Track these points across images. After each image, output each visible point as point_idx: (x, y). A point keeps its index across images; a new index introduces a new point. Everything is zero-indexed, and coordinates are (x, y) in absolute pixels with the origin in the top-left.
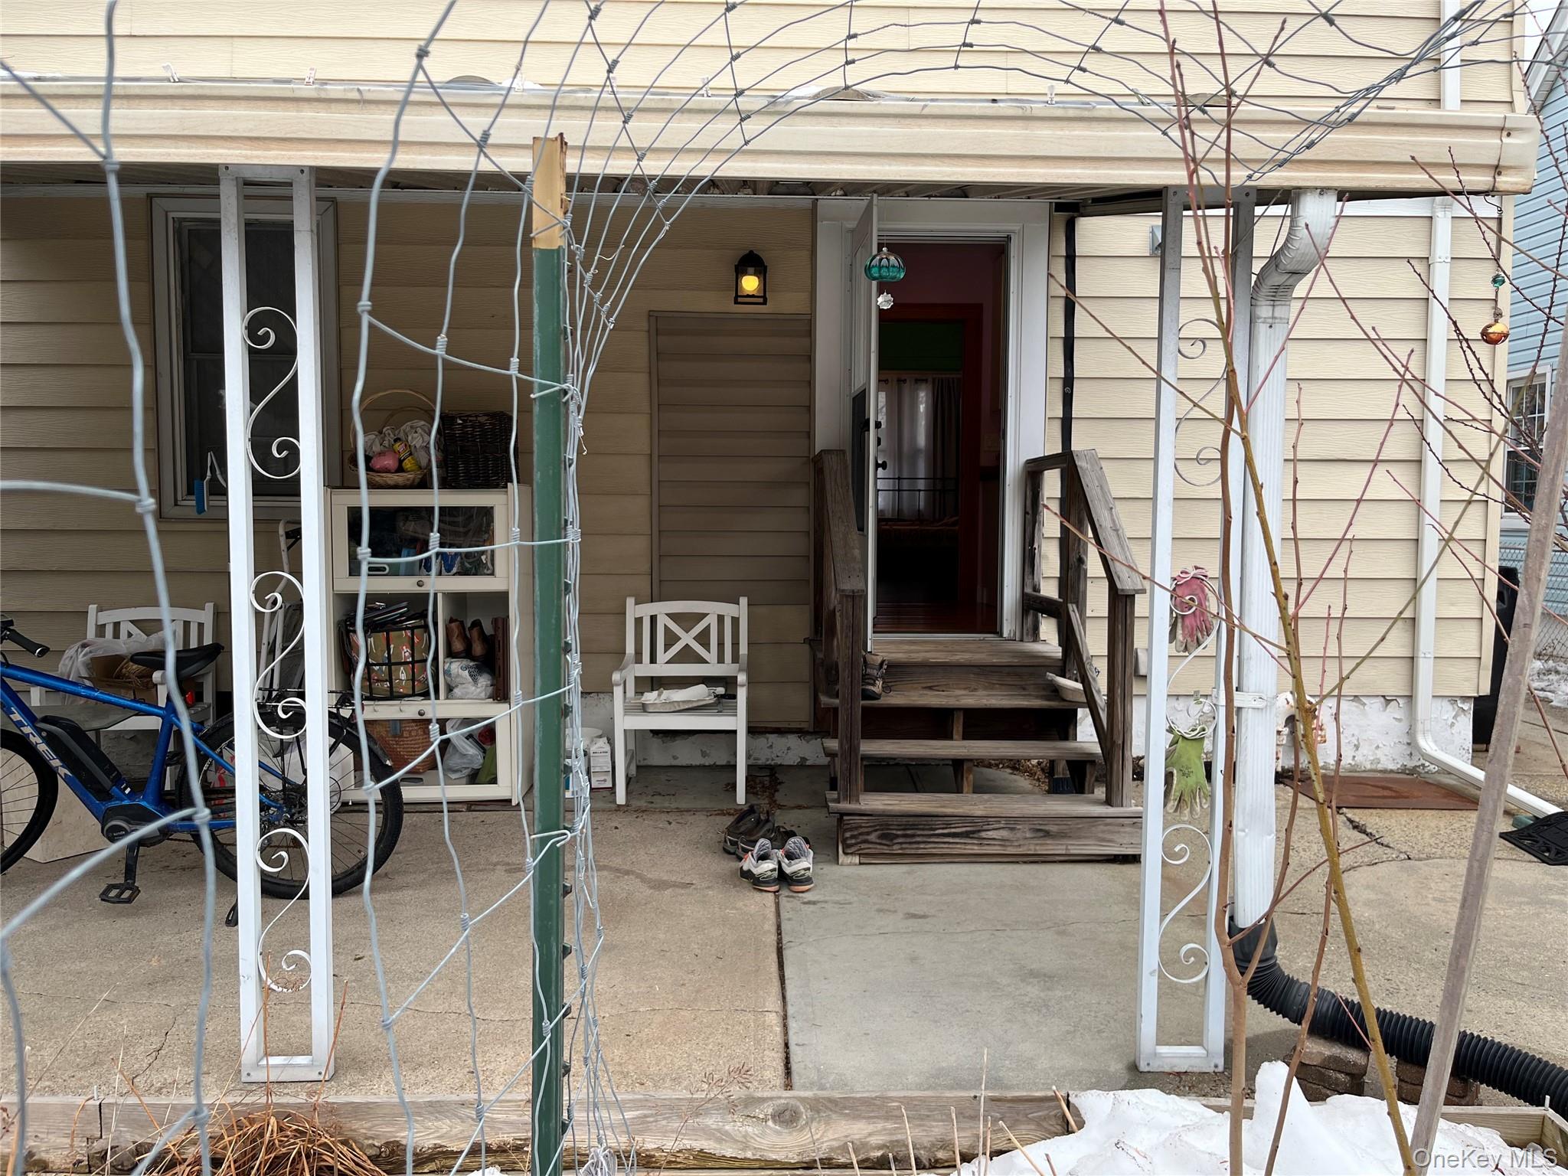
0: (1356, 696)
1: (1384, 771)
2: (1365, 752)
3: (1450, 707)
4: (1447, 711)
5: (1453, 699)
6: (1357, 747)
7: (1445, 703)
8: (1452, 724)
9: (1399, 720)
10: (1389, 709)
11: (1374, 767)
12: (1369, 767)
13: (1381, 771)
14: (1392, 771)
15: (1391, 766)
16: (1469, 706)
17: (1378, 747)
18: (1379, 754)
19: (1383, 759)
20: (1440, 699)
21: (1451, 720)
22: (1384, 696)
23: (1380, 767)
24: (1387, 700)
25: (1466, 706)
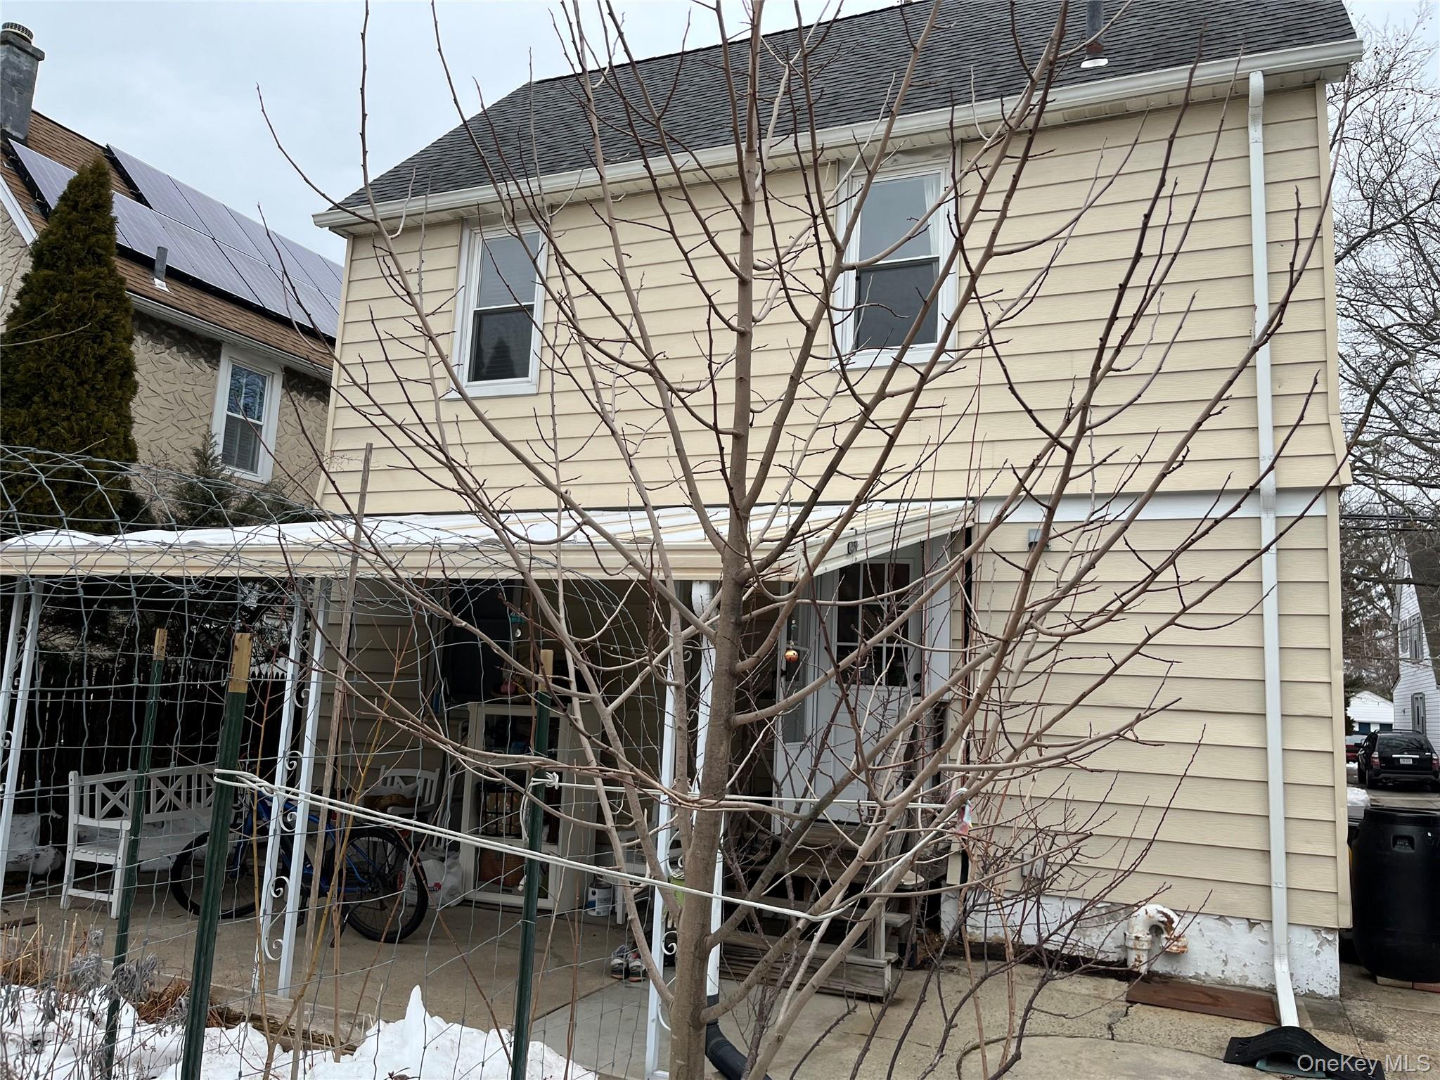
0: (1221, 916)
1: (1254, 988)
2: (1234, 968)
3: (1314, 936)
4: (1312, 941)
5: (1317, 929)
6: (1225, 962)
7: (1309, 932)
8: (1317, 953)
9: (1265, 943)
10: (1254, 930)
11: (1243, 983)
12: (1238, 982)
13: (1249, 988)
14: (1260, 989)
15: (1259, 984)
16: (1334, 938)
17: (1245, 965)
18: (1247, 971)
19: (1251, 977)
20: (1304, 928)
21: (1315, 949)
22: (1248, 919)
23: (1248, 983)
24: (1252, 924)
25: (1330, 937)
